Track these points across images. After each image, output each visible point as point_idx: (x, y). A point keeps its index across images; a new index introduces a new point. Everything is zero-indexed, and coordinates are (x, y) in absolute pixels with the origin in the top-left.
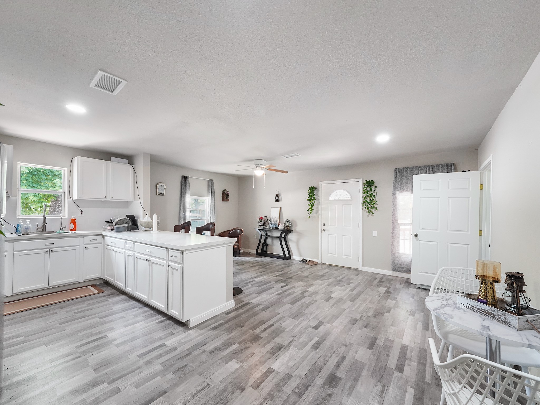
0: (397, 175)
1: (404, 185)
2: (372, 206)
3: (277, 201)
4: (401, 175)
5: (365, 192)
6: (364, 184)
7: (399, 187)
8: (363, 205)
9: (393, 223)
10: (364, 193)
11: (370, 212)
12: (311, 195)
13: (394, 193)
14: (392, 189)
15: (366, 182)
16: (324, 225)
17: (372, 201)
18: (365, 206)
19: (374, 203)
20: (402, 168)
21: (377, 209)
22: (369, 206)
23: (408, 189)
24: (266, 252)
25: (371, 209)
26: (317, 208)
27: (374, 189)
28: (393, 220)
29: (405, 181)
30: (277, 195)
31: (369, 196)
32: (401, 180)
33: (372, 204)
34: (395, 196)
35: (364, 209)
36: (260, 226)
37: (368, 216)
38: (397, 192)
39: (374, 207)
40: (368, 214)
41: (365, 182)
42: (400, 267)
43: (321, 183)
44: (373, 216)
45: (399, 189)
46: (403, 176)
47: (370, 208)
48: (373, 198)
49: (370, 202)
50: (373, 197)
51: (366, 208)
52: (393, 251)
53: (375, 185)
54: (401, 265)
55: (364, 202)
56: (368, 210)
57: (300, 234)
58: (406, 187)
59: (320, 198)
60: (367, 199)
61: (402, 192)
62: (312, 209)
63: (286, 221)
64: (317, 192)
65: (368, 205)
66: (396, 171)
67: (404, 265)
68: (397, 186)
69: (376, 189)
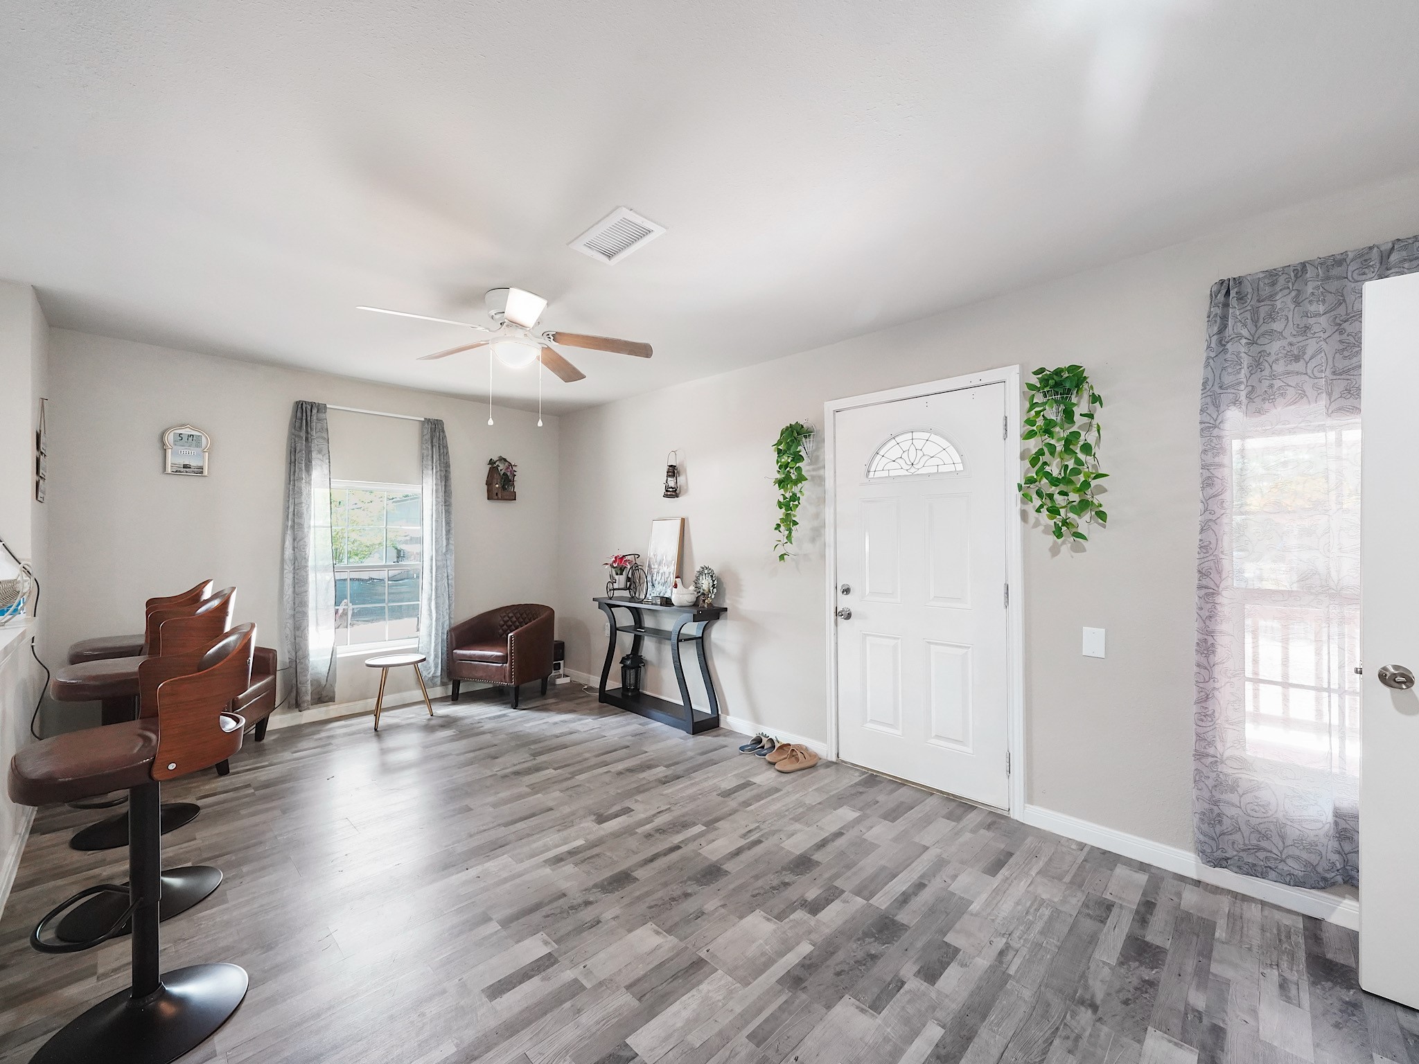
0: (1224, 318)
1: (1280, 368)
2: (1074, 497)
3: (672, 493)
4: (1255, 312)
5: (1035, 428)
6: (1031, 387)
7: (1242, 387)
8: (1026, 498)
9: (1207, 587)
10: (1030, 435)
11: (1064, 528)
12: (785, 459)
13: (1207, 419)
14: (1195, 398)
15: (1041, 380)
16: (847, 591)
17: (1076, 472)
18: (1037, 502)
19: (1086, 484)
20: (1261, 275)
21: (1102, 515)
22: (1062, 497)
23: (1308, 388)
24: (637, 689)
25: (1071, 515)
26: (817, 516)
27: (1086, 412)
28: (1203, 574)
29: (1285, 343)
30: (673, 471)
31: (1060, 447)
32: (1252, 342)
33: (1078, 490)
34: (1219, 437)
35: (1032, 514)
36: (614, 589)
37: (1055, 551)
38: (1233, 417)
39: (1084, 505)
40: (1055, 542)
41: (1034, 380)
42: (1259, 849)
43: (830, 406)
44: (1084, 550)
45: (1243, 395)
46: (1271, 317)
47: (1062, 511)
48: (1082, 456)
49: (1067, 481)
50: (1078, 451)
51: (1044, 510)
52: (1211, 751)
53: (1092, 387)
54: (1266, 837)
55: (1030, 481)
56: (1052, 523)
57: (753, 627)
58: (1293, 381)
59: (828, 473)
60: (1045, 463)
61: (1259, 412)
62: (788, 522)
63: (701, 573)
64: (817, 449)
65: (1051, 496)
66: (1221, 297)
67: (1283, 838)
68: (1227, 379)
69: (1101, 414)
